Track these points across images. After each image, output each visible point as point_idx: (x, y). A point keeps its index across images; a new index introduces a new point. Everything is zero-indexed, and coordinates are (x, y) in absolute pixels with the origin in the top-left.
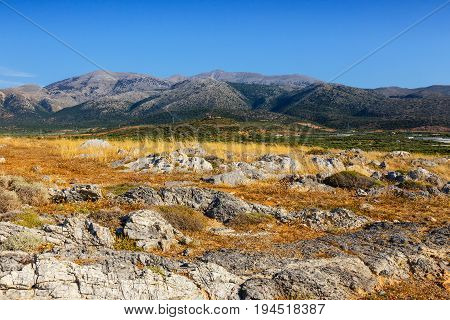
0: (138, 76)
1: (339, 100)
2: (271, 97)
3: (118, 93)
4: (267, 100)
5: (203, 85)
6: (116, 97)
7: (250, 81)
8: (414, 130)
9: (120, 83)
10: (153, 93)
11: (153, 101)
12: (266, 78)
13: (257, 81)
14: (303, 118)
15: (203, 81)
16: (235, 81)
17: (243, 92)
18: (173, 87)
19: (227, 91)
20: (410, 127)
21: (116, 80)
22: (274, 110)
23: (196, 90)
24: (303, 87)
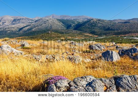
0: (22, 17)
1: (99, 25)
2: (74, 24)
3: (14, 24)
4: (72, 25)
5: (47, 20)
6: (13, 26)
7: (65, 19)
8: (127, 35)
9: (14, 20)
10: (28, 24)
11: (28, 27)
12: (72, 17)
13: (68, 18)
14: (86, 32)
15: (47, 19)
16: (60, 18)
17: (63, 23)
18: (36, 22)
19: (57, 22)
20: (125, 34)
21: (13, 19)
22: (75, 29)
23: (45, 22)
24: (86, 20)
